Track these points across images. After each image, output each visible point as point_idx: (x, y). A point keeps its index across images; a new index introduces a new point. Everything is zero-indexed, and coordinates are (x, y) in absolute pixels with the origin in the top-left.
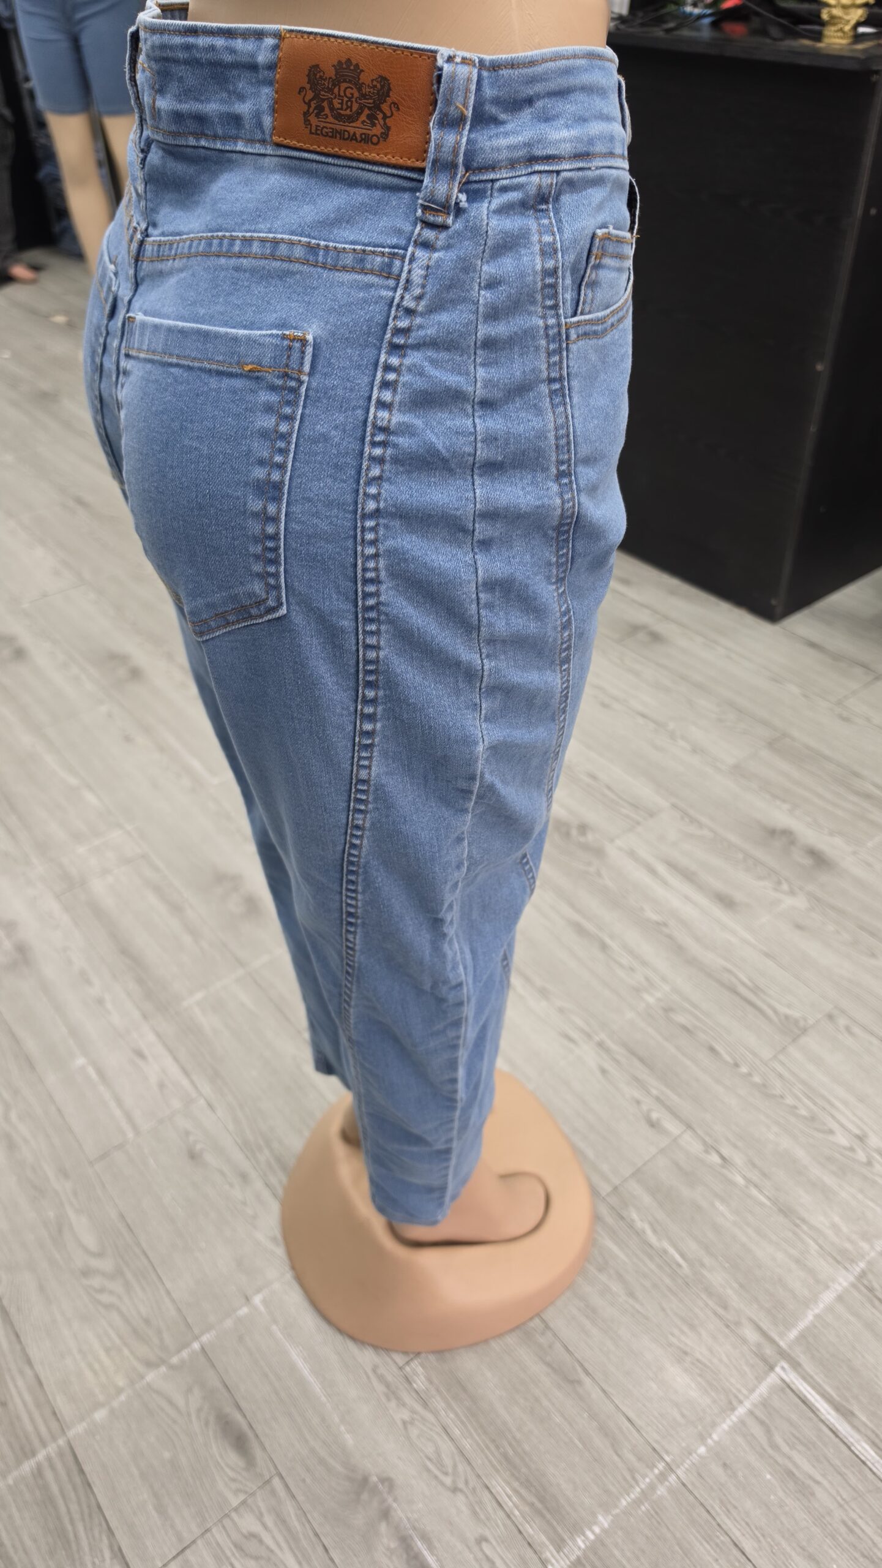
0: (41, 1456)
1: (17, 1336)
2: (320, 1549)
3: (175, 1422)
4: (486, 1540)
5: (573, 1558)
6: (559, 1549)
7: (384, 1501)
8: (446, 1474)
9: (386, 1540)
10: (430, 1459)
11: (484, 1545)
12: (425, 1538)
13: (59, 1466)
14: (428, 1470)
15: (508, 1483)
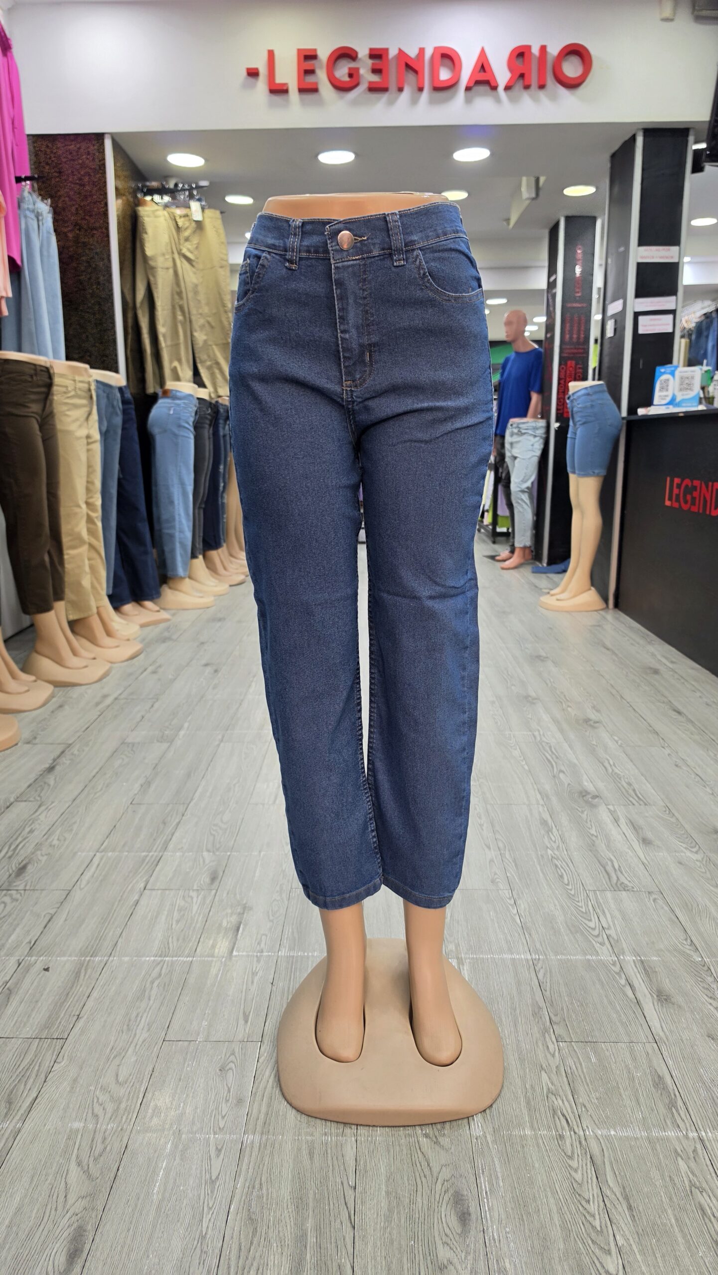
0: (151, 854)
1: (176, 828)
2: (208, 910)
3: (199, 865)
4: (267, 936)
5: (291, 954)
6: (290, 950)
7: (244, 911)
8: (273, 916)
9: (234, 919)
10: (272, 911)
11: (264, 937)
12: (245, 925)
13: (154, 857)
14: (268, 912)
15: (292, 929)
